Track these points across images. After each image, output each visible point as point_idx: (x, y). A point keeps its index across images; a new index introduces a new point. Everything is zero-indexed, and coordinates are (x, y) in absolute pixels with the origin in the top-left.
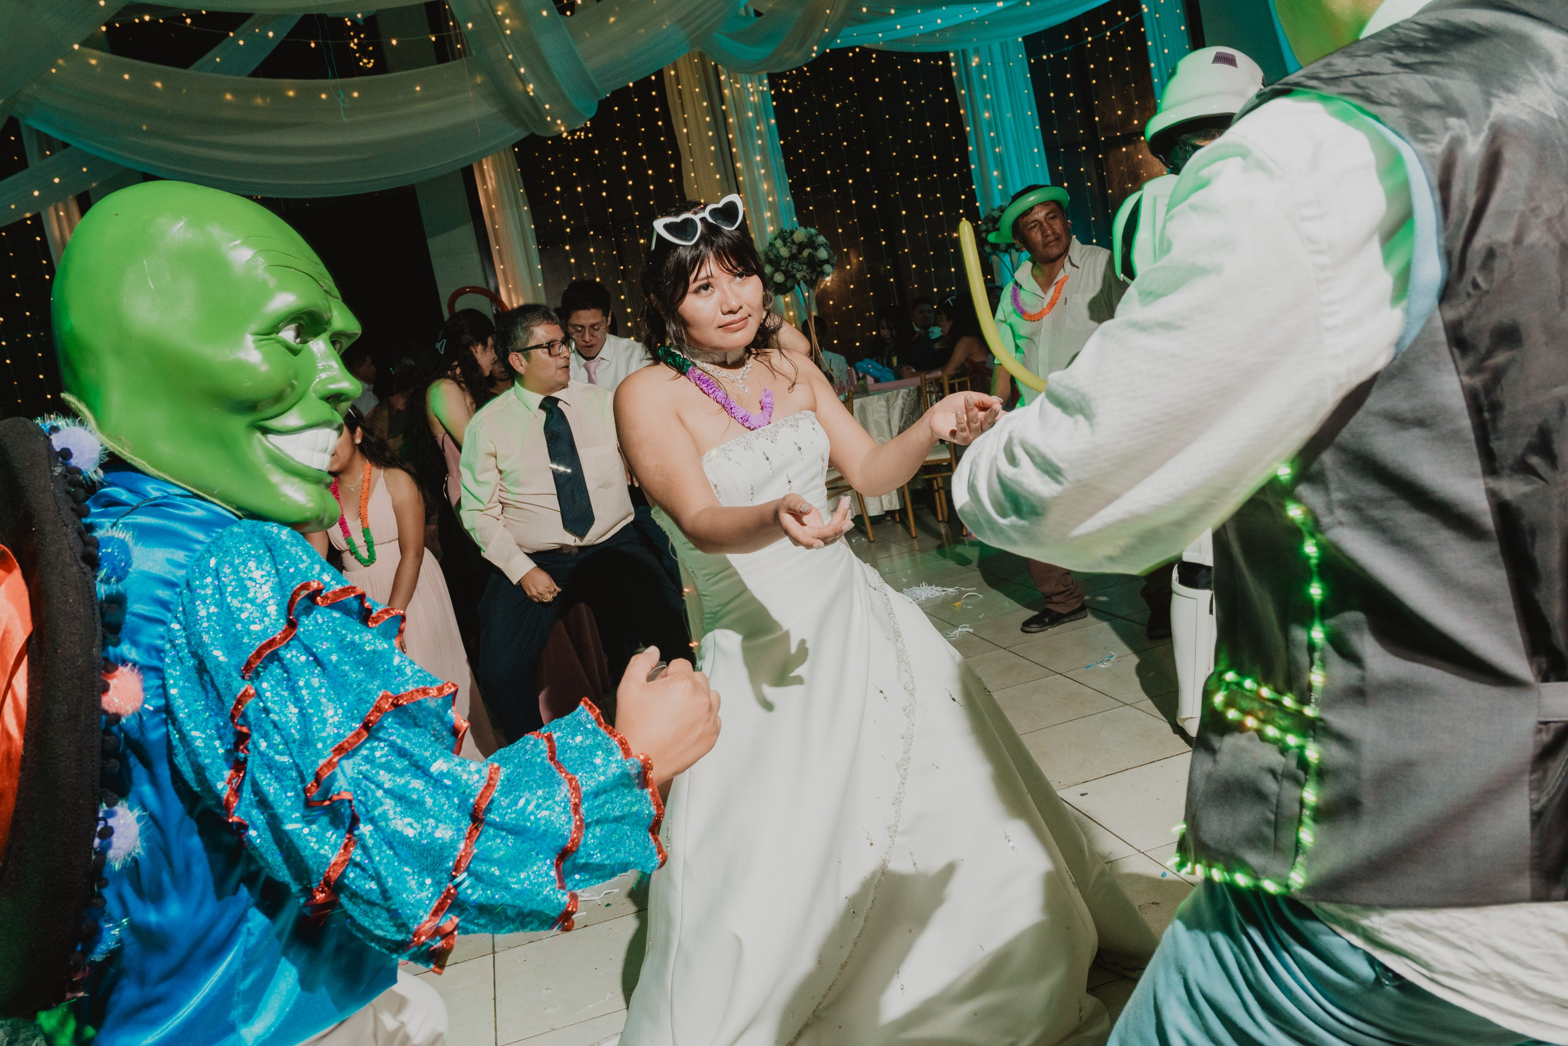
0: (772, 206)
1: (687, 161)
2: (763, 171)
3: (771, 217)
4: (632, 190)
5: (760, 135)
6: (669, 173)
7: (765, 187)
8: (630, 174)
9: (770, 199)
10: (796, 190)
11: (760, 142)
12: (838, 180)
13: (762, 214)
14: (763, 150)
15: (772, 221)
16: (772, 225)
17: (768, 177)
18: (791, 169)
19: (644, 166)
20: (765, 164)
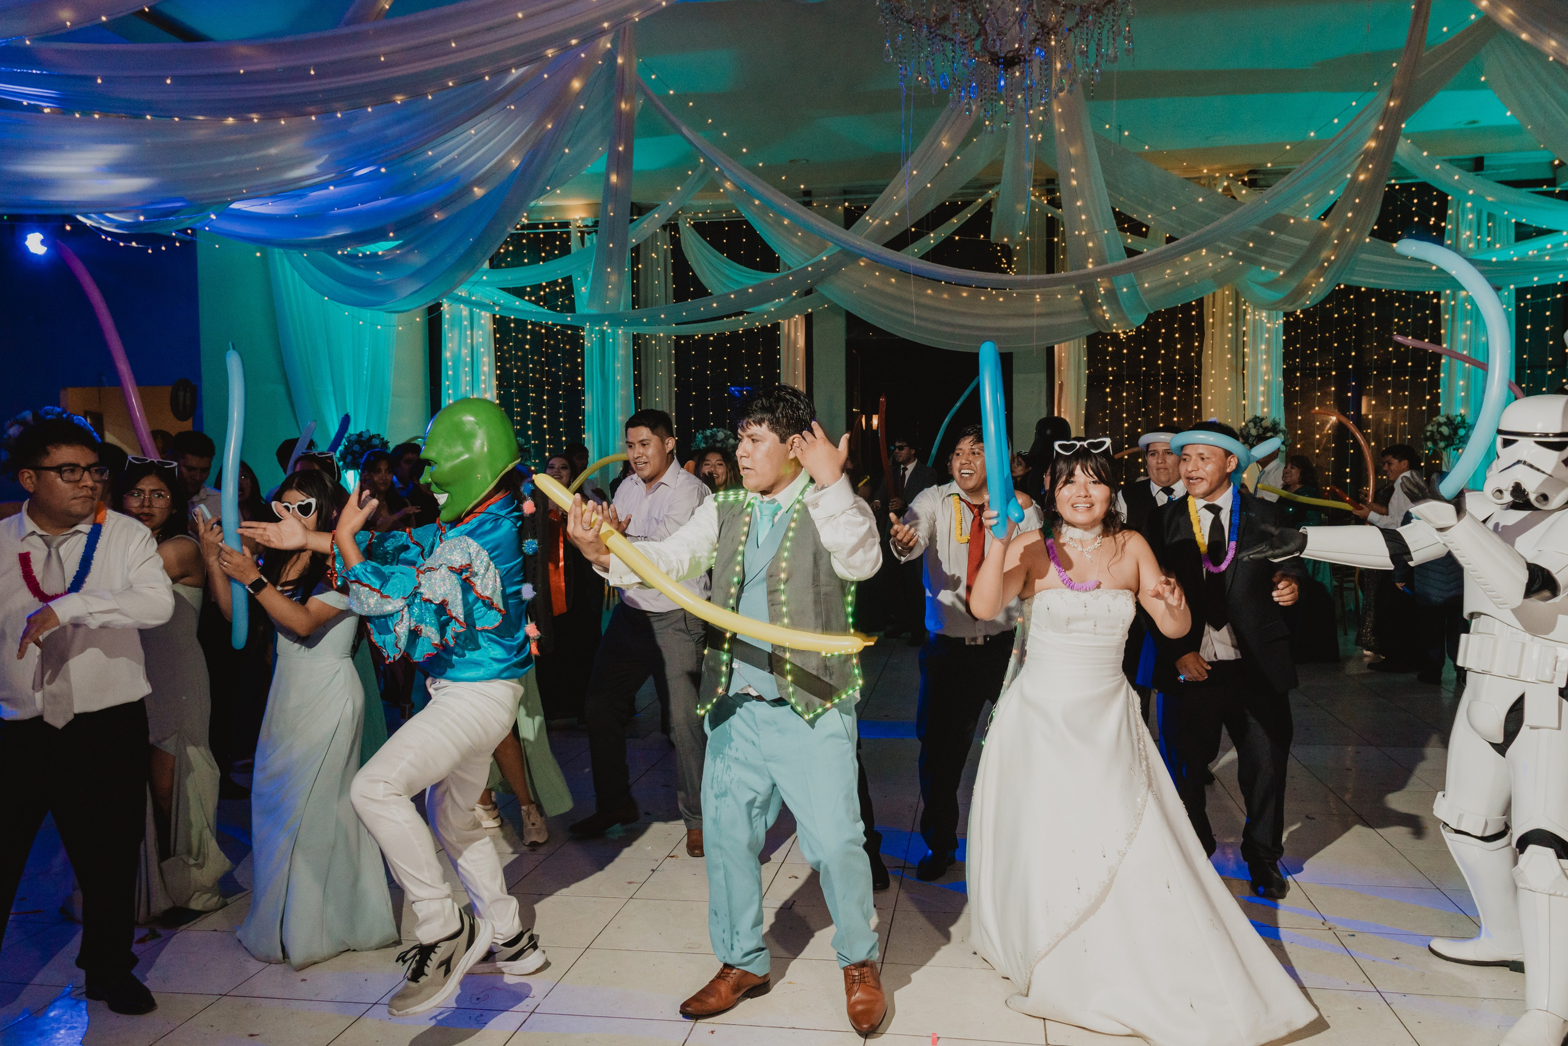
0: (1267, 383)
1: (1208, 341)
2: (1265, 357)
3: (1264, 391)
4: (1163, 357)
5: (1268, 330)
6: (1192, 348)
7: (1264, 368)
8: (1164, 346)
9: (1266, 378)
10: (1288, 375)
11: (1267, 336)
12: (1324, 371)
13: (1257, 388)
14: (1268, 342)
15: (1263, 393)
16: (1264, 397)
17: (1267, 361)
18: (1287, 356)
19: (1176, 341)
20: (1268, 352)
